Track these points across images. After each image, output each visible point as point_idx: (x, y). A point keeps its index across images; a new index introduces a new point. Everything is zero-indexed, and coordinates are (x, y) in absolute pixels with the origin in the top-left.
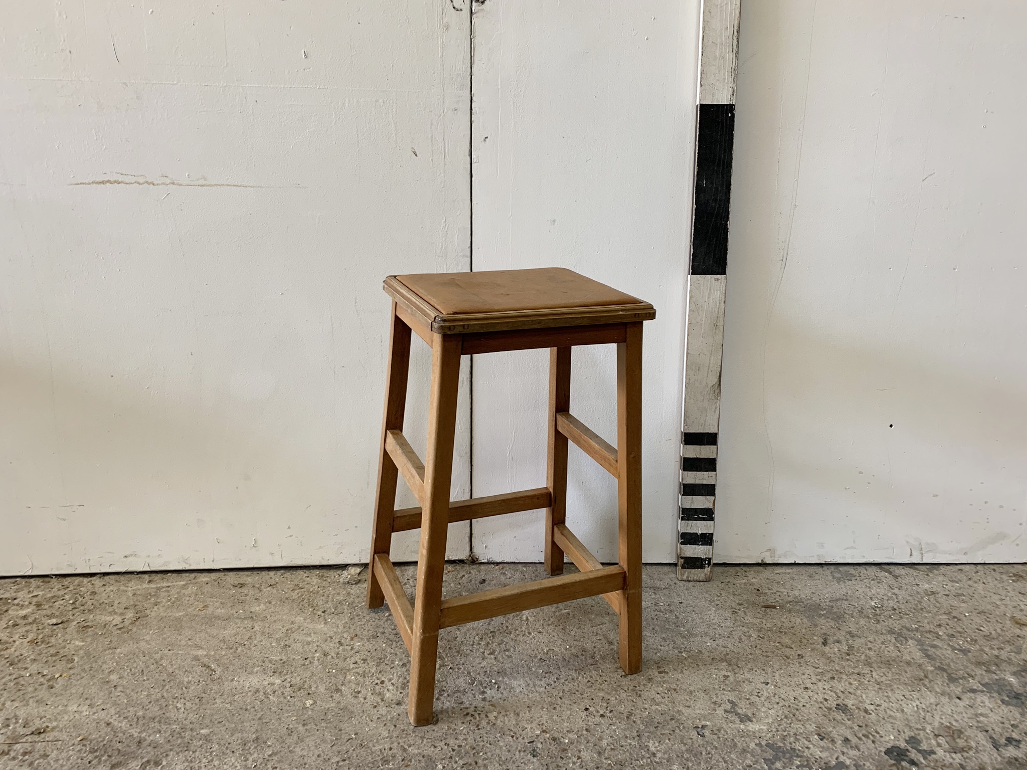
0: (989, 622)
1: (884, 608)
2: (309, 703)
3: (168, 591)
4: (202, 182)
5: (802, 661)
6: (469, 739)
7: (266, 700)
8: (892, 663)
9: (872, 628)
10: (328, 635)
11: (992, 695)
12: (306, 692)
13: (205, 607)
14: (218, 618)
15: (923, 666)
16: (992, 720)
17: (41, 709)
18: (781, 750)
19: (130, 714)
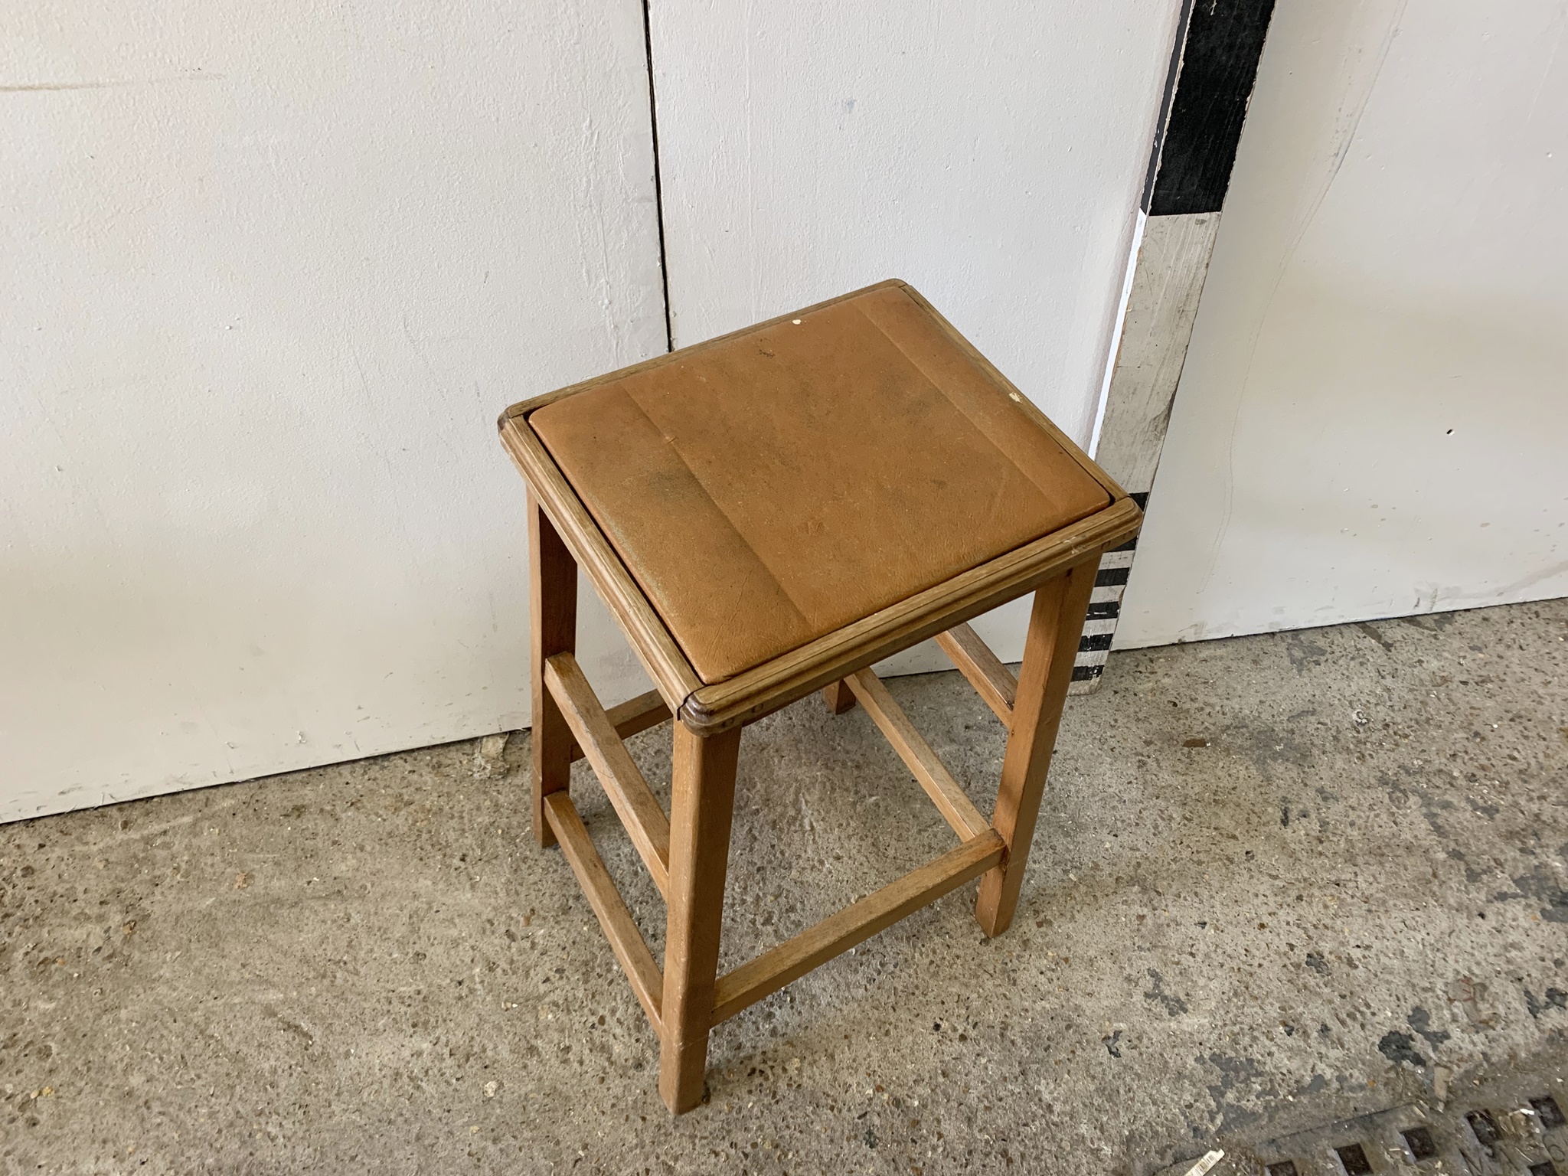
0: (1528, 738)
1: (1370, 724)
2: (491, 1087)
5: (1252, 865)
6: (766, 1126)
7: (417, 1094)
8: (1385, 851)
9: (1355, 775)
10: (484, 917)
11: (1530, 902)
12: (480, 1064)
13: (249, 877)
14: (278, 902)
15: (1431, 851)
16: (1526, 954)
18: (1233, 1065)
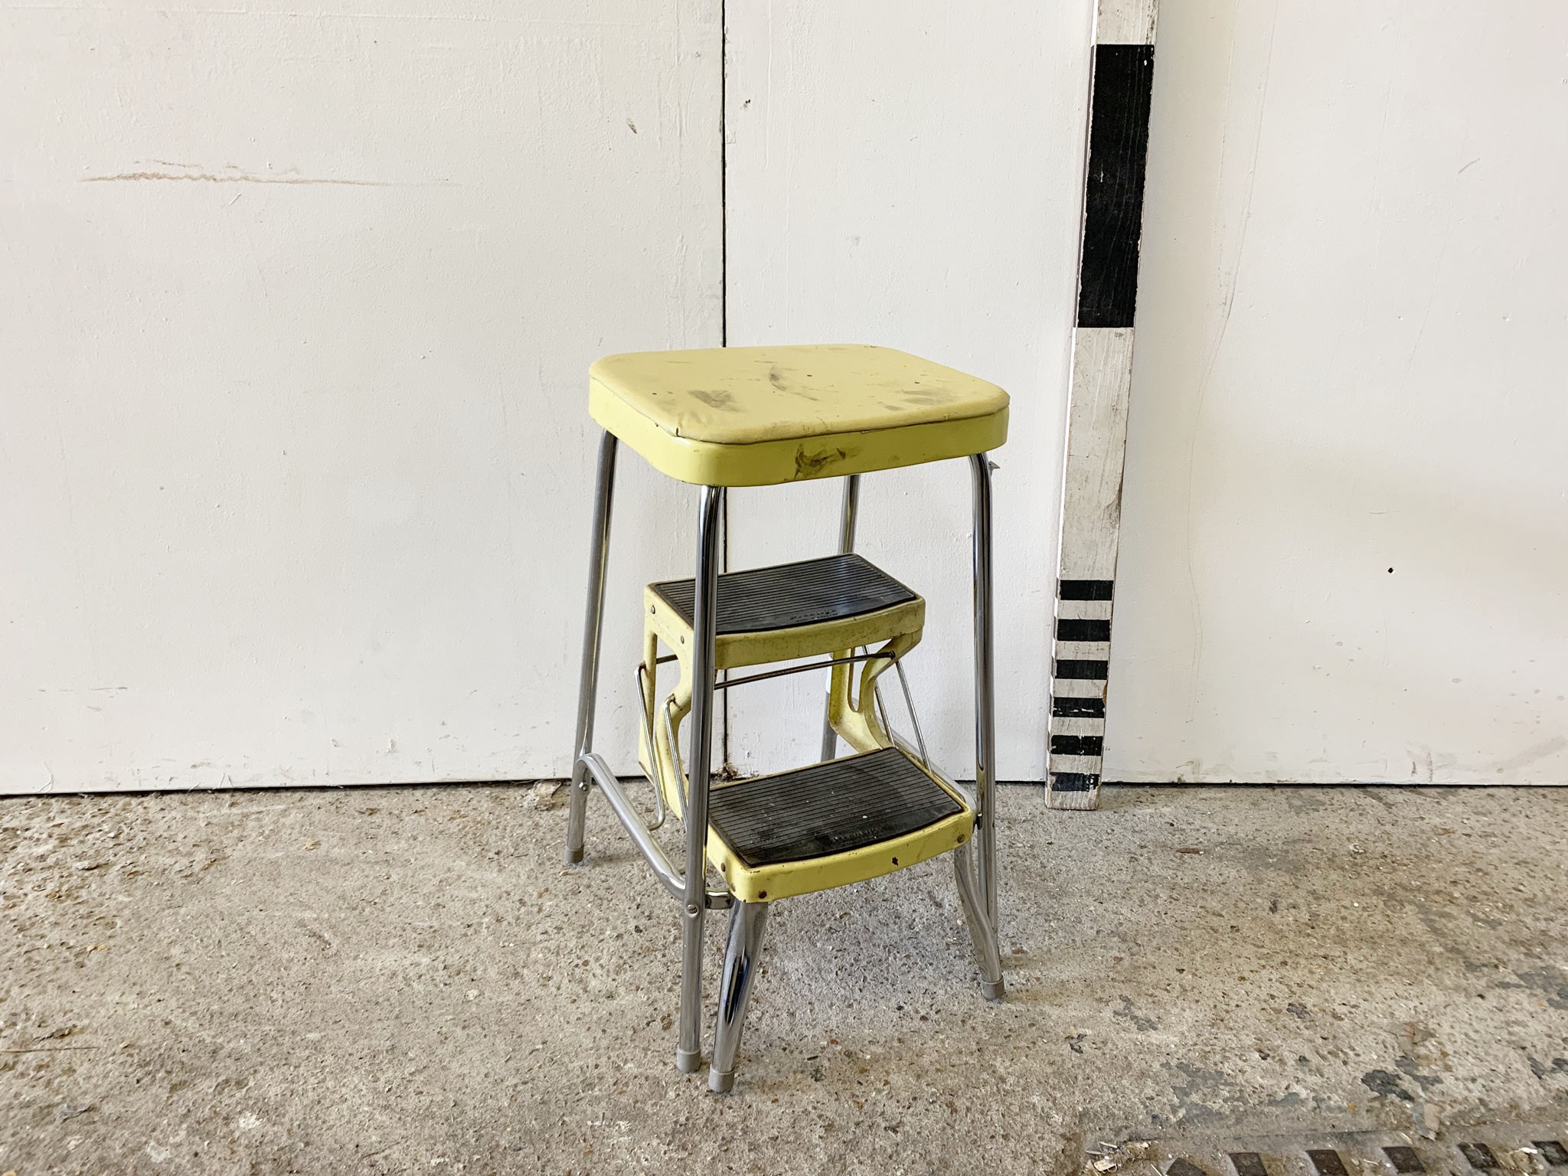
0: (1534, 877)
1: (1368, 854)
2: (472, 994)
3: (258, 819)
4: (293, 176)
5: (1237, 935)
7: (406, 989)
8: (1378, 941)
9: (1348, 886)
10: (504, 889)
11: (1535, 992)
12: (468, 978)
13: (317, 844)
14: (335, 861)
15: (1427, 946)
16: (1531, 1030)
17: (66, 999)
18: (1200, 1074)
19: (201, 1008)
